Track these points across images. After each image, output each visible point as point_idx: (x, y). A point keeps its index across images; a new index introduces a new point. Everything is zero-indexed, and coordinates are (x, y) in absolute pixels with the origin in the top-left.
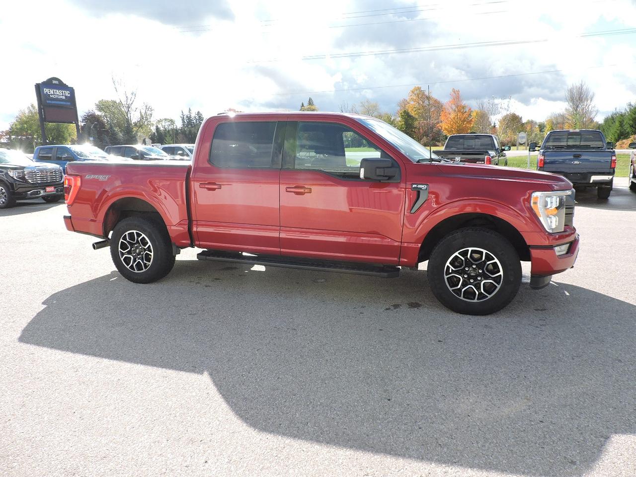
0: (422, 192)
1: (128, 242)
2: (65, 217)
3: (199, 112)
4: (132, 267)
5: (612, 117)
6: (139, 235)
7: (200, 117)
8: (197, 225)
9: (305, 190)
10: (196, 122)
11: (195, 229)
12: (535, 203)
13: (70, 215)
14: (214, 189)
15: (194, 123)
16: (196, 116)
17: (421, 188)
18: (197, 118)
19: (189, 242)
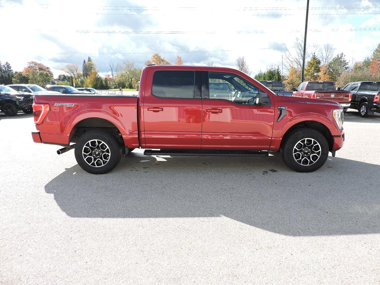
0: (283, 111)
1: (90, 147)
2: (33, 133)
3: (7, 63)
4: (93, 164)
5: (259, 75)
6: (99, 143)
7: (8, 66)
8: (145, 134)
9: (219, 111)
10: (5, 69)
11: (143, 136)
12: (335, 115)
13: (38, 131)
14: (158, 111)
15: (3, 70)
16: (5, 65)
17: (282, 109)
18: (6, 66)
19: (138, 145)
